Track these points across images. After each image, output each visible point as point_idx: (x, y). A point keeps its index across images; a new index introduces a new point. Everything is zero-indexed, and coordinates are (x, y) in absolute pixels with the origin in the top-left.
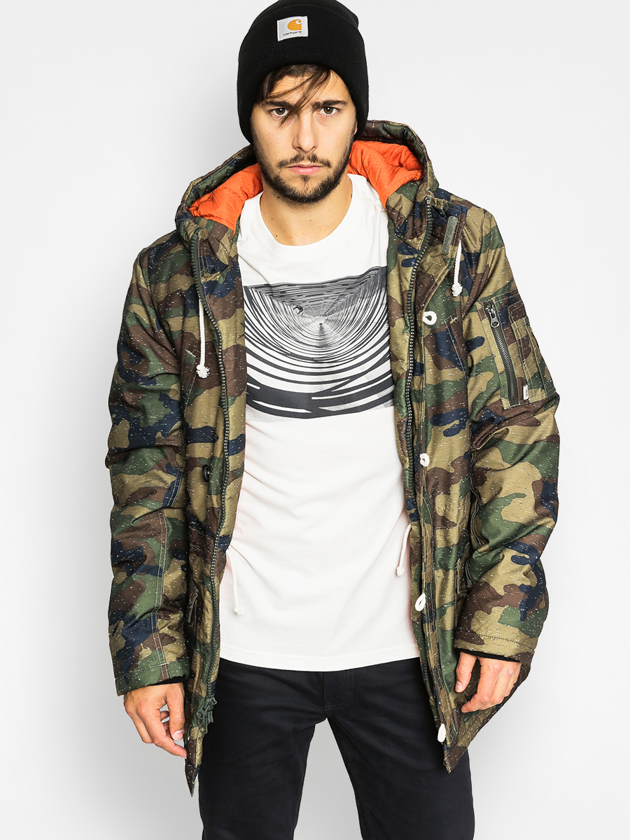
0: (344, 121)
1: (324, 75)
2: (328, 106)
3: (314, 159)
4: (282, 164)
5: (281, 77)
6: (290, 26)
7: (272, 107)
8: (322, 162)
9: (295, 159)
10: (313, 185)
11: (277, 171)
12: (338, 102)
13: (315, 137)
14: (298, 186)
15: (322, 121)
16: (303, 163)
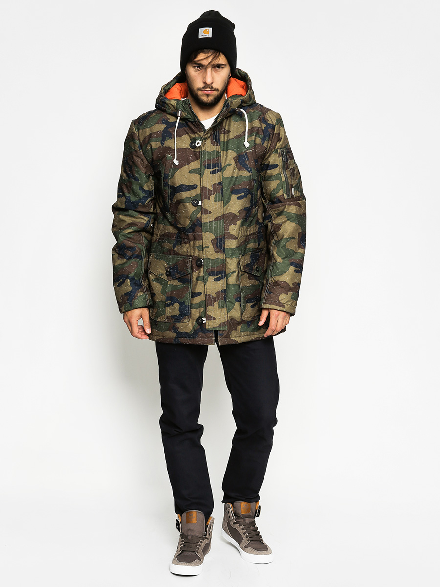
0: (225, 72)
1: (218, 54)
2: (219, 66)
3: (212, 87)
4: (199, 89)
5: (199, 53)
6: (205, 32)
7: (195, 65)
8: (215, 89)
9: (204, 87)
10: (211, 99)
11: (196, 92)
12: (223, 64)
13: (213, 78)
14: (205, 99)
15: (216, 71)
16: (207, 89)
